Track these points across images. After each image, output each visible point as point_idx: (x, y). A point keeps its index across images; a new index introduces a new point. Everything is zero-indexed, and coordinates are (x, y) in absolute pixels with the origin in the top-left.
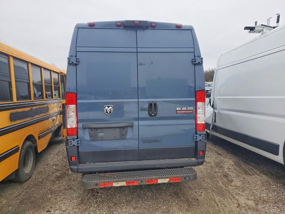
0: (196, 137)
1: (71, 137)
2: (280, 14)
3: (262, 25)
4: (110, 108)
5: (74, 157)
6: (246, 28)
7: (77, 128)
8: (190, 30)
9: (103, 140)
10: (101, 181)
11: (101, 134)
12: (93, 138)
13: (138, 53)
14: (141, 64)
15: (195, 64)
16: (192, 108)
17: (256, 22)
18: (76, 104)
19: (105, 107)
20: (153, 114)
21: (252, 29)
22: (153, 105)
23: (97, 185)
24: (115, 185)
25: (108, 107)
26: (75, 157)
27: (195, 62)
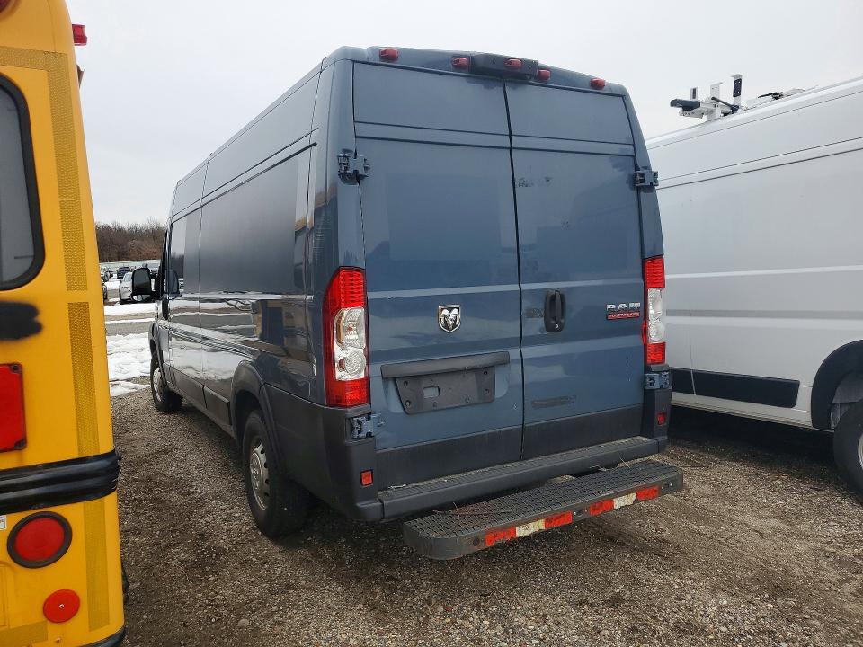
0: (651, 378)
1: (358, 410)
2: (740, 76)
3: (713, 98)
4: (455, 311)
5: (370, 472)
6: (674, 103)
7: (367, 380)
8: (622, 96)
9: (439, 410)
10: (484, 529)
11: (430, 394)
12: (412, 406)
13: (513, 151)
14: (523, 183)
15: (638, 189)
16: (638, 305)
17: (694, 90)
18: (366, 305)
19: (442, 309)
20: (557, 326)
21: (688, 107)
22: (558, 298)
23: (476, 541)
24: (521, 532)
25: (450, 310)
26: (372, 470)
27: (642, 181)
